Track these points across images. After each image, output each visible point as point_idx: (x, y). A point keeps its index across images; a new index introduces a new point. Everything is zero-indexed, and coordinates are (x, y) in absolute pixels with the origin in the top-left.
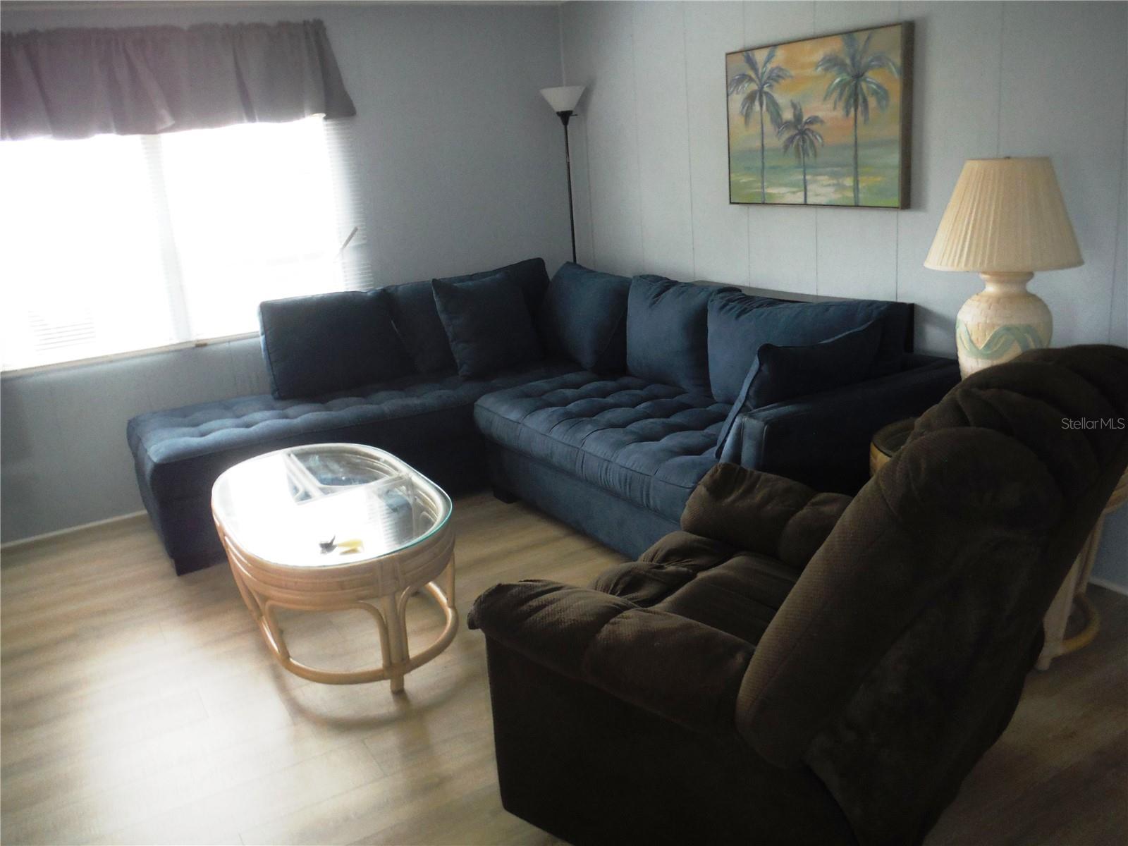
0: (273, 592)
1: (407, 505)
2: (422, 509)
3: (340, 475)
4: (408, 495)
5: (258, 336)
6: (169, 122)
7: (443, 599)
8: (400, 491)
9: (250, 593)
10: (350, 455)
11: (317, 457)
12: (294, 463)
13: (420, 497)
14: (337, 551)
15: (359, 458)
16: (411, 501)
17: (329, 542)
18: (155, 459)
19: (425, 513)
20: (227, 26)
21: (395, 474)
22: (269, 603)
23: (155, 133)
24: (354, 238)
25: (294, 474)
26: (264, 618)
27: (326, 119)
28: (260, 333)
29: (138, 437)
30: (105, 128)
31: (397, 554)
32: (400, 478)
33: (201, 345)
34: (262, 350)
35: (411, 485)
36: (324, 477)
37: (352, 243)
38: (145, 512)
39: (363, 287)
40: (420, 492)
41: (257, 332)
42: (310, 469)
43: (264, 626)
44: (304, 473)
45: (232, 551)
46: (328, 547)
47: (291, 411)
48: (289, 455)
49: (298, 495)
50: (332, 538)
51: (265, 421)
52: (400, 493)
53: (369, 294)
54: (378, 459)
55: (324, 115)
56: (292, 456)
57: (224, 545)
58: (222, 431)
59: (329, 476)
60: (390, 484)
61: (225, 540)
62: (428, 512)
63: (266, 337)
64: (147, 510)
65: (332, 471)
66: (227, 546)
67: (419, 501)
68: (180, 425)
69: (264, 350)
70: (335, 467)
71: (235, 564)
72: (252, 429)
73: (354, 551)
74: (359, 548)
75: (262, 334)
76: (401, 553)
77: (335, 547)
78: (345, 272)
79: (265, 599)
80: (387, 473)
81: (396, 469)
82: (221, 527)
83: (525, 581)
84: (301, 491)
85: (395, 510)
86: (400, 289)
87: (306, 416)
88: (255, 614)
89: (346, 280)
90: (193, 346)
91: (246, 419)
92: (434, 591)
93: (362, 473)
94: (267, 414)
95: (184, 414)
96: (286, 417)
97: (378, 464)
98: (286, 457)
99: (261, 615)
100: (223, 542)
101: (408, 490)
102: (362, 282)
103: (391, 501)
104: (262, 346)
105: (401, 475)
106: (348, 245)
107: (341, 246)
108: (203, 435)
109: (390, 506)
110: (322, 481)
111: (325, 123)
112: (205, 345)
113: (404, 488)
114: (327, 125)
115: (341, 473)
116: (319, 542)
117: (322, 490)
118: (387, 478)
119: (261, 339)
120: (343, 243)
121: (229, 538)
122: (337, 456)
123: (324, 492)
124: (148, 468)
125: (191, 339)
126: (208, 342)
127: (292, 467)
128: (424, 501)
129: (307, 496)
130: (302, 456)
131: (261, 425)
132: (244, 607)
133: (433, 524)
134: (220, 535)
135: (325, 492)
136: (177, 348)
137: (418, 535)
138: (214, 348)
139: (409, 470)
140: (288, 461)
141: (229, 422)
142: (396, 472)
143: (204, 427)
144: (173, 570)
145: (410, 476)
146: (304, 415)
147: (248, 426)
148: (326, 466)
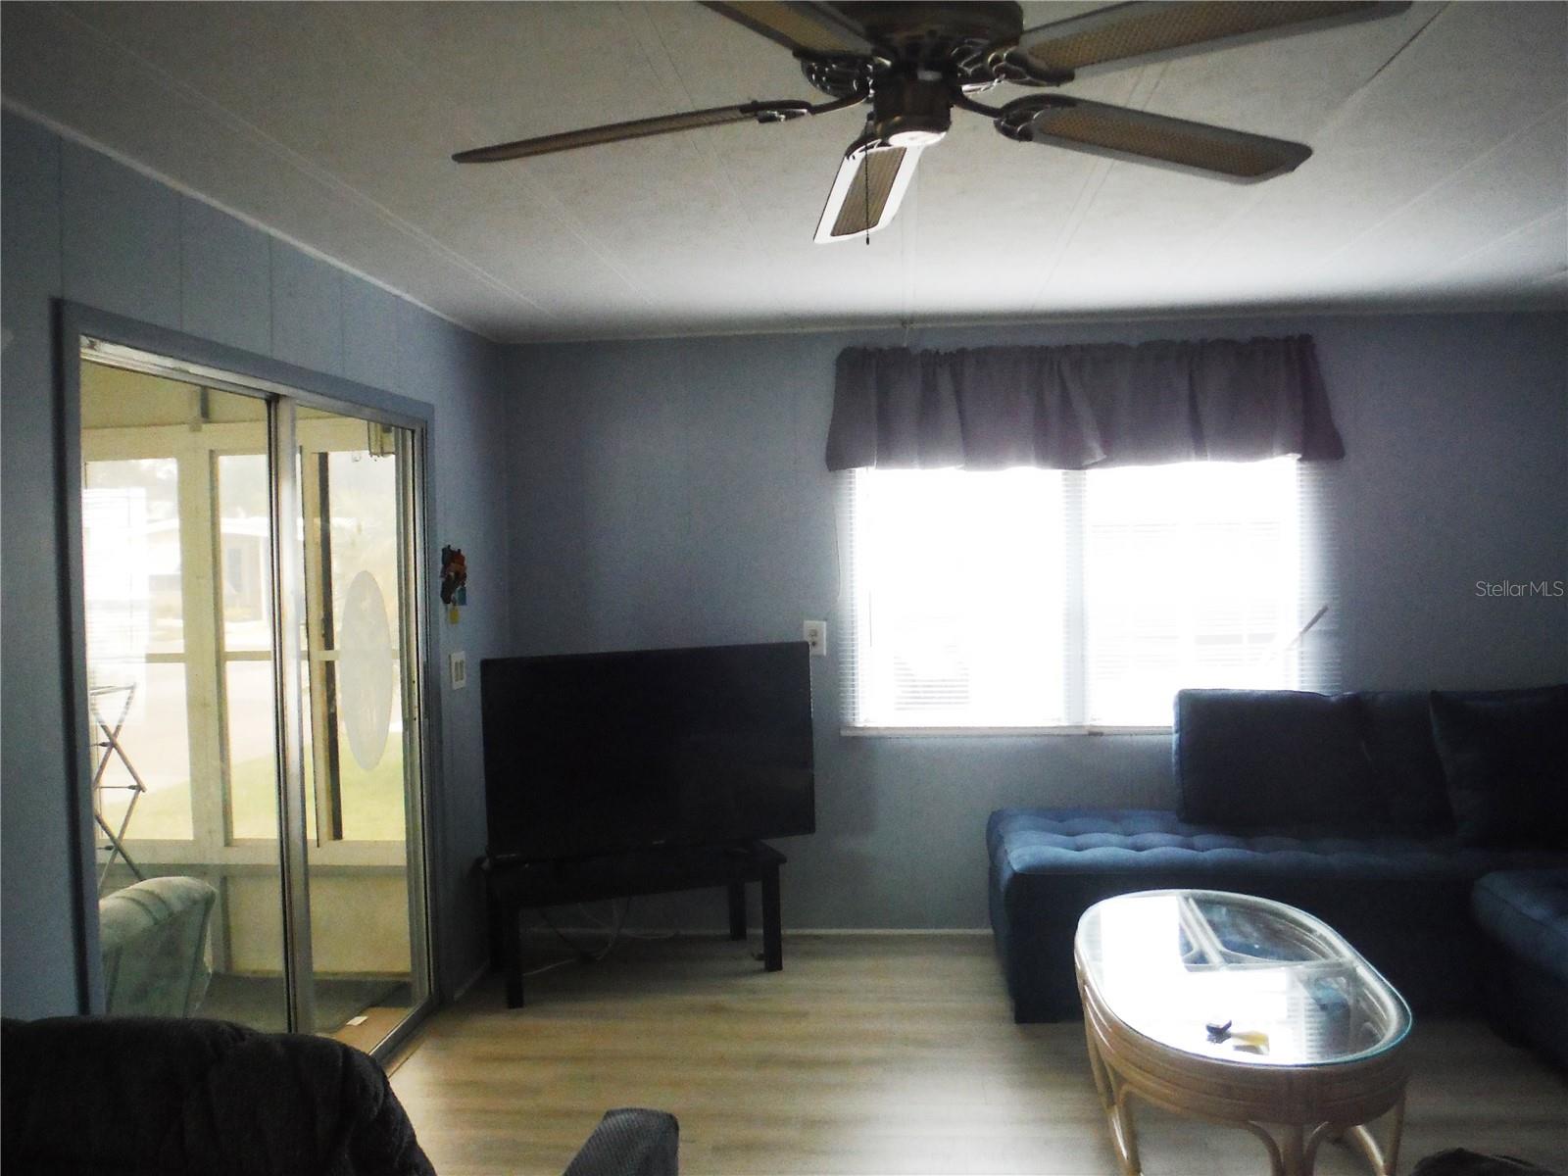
0: (1134, 1075)
1: (1344, 1006)
2: (1367, 1019)
3: (1252, 941)
4: (1348, 993)
5: (1171, 734)
6: (1099, 456)
7: (1379, 1159)
8: (1338, 983)
9: (1103, 1069)
10: (1271, 917)
11: (1224, 910)
12: (1192, 910)
13: (1365, 998)
14: (1229, 1043)
15: (1282, 924)
16: (1351, 1002)
17: (1221, 1027)
18: (1016, 867)
19: (1369, 1024)
20: (1185, 343)
21: (1334, 958)
22: (1126, 1088)
23: (1080, 468)
24: (1320, 620)
25: (1189, 926)
26: (1116, 1107)
27: (1300, 460)
28: (1173, 729)
29: (1000, 835)
30: (1023, 458)
31: (1316, 1069)
32: (1340, 965)
33: (1095, 734)
34: (1173, 753)
35: (1354, 979)
36: (1229, 938)
37: (1315, 628)
38: (989, 931)
39: (1324, 687)
40: (1367, 992)
41: (1170, 727)
42: (1211, 923)
43: (1114, 1120)
44: (1201, 925)
45: (1091, 1005)
46: (1219, 1034)
47: (1199, 840)
48: (1187, 899)
49: (1189, 955)
50: (1227, 1022)
51: (1162, 847)
52: (1335, 986)
53: (1333, 699)
54: (1310, 931)
55: (1299, 456)
56: (1191, 901)
57: (1081, 995)
58: (1105, 848)
59: (1236, 938)
60: (1322, 969)
61: (1084, 990)
62: (1373, 1022)
63: (1180, 737)
64: (994, 928)
65: (1241, 933)
66: (1086, 997)
67: (1363, 1005)
68: (1054, 831)
69: (1176, 754)
70: (1248, 928)
71: (1091, 1026)
72: (1142, 853)
73: (1254, 1049)
74: (1262, 1048)
75: (1177, 732)
76: (1322, 1069)
77: (1229, 1036)
78: (1302, 664)
79: (1121, 1080)
80: (1324, 955)
81: (1337, 952)
82: (1083, 974)
83: (1504, 1157)
84: (1196, 948)
85: (1323, 1007)
86: (1381, 697)
87: (1218, 850)
88: (1104, 1099)
89: (1302, 676)
90: (1086, 733)
91: (1139, 839)
92: (1367, 1144)
93: (1283, 945)
94: (1168, 837)
95: (1060, 816)
96: (1191, 847)
97: (1310, 938)
98: (1181, 899)
99: (1114, 1104)
100: (1081, 992)
101: (1348, 985)
102: (1325, 681)
103: (1320, 994)
104: (1174, 747)
105: (1341, 961)
106: (1312, 629)
107: (1301, 630)
108: (1079, 849)
109: (1318, 1000)
110: (1226, 944)
111: (1300, 466)
112: (1101, 734)
113: (1343, 980)
114: (1301, 469)
115: (1255, 939)
116: (1207, 1023)
117: (1223, 954)
118: (1323, 961)
119: (1174, 738)
120: (1304, 626)
121: (1091, 990)
122: (1252, 913)
123: (1225, 959)
124: (1006, 875)
125: (1085, 724)
126: (1105, 731)
127: (1189, 915)
128: (1371, 1006)
129: (1200, 960)
130: (1204, 904)
131: (1155, 851)
132: (1092, 1085)
133: (1378, 1042)
134: (1079, 982)
135: (1228, 959)
136: (1067, 732)
137: (1354, 1051)
138: (1111, 739)
139: (1354, 956)
140: (1183, 904)
141: (1114, 838)
142: (1334, 955)
143: (1081, 839)
144: (1010, 1014)
145: (1355, 965)
146: (1215, 850)
147: (1139, 849)
148: (1234, 925)
